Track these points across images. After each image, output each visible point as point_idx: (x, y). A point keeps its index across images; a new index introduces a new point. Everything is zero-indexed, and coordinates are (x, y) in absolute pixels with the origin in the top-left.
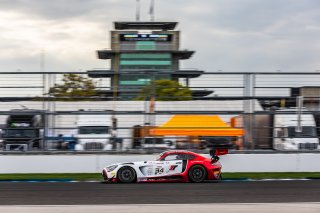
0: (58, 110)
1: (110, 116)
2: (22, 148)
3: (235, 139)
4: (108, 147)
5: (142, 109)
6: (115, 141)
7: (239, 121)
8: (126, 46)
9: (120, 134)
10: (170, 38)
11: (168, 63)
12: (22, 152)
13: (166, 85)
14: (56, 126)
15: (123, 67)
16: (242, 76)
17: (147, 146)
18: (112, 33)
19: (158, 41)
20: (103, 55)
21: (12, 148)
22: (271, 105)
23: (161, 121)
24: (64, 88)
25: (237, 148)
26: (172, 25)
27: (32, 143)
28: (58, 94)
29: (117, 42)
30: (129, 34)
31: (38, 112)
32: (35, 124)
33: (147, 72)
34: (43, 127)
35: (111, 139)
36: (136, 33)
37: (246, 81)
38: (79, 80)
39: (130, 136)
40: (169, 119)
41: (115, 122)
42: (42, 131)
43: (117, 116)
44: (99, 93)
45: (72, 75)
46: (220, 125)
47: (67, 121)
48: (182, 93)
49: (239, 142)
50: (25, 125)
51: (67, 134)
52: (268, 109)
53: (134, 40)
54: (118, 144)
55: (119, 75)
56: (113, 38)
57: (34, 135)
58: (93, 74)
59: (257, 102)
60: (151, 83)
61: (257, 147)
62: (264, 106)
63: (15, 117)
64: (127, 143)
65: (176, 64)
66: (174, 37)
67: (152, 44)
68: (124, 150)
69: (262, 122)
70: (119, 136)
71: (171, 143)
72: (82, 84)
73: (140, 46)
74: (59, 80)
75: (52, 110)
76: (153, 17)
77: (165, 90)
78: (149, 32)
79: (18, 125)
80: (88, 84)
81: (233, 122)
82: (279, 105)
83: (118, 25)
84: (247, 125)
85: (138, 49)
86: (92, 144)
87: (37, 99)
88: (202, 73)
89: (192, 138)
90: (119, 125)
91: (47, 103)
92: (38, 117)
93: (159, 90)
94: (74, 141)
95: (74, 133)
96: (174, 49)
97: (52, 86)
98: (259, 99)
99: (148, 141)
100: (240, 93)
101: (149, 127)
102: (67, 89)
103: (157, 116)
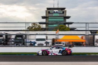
0: (30, 34)
1: (45, 36)
2: (19, 45)
3: (83, 43)
4: (45, 45)
5: (55, 34)
6: (47, 43)
7: (84, 37)
8: (50, 15)
9: (48, 41)
10: (63, 13)
11: (63, 20)
12: (19, 46)
13: (62, 26)
14: (30, 38)
15: (49, 21)
16: (85, 24)
17: (56, 44)
18: (46, 11)
19: (60, 13)
20: (43, 18)
21: (17, 45)
22: (94, 32)
23: (61, 37)
24: (32, 27)
25: (83, 45)
26: (64, 9)
27: (22, 43)
28: (30, 29)
29: (47, 14)
30: (51, 11)
31: (24, 34)
32: (23, 38)
33: (57, 23)
34: (26, 39)
35: (46, 42)
36: (53, 11)
37: (86, 25)
38: (36, 25)
39: (51, 42)
40: (63, 37)
41: (47, 37)
42: (25, 40)
43: (47, 36)
44: (42, 29)
45: (34, 23)
46: (78, 38)
47: (33, 37)
48: (67, 29)
49: (84, 43)
50: (20, 38)
51: (33, 41)
52: (93, 34)
53: (53, 13)
54: (48, 44)
55: (48, 23)
56: (46, 13)
57: (23, 41)
58: (40, 23)
59: (89, 32)
60: (58, 26)
61: (89, 45)
62: (91, 33)
63: (17, 36)
64: (50, 44)
65: (65, 20)
66: (65, 13)
67: (58, 14)
68: (50, 46)
69: (91, 38)
70: (48, 42)
71: (63, 44)
72: (37, 26)
73: (54, 15)
74: (30, 25)
75: (28, 34)
76: (58, 6)
77: (62, 28)
78: (57, 11)
79: (18, 38)
80: (39, 26)
81: (82, 38)
82: (96, 33)
83: (48, 9)
84: (86, 39)
86: (40, 44)
87: (24, 30)
88: (73, 23)
89: (70, 42)
91: (27, 32)
92: (24, 36)
93: (60, 28)
94: (35, 43)
95: (35, 41)
96: (65, 16)
97: (28, 27)
98: (90, 31)
99: (57, 43)
100: (84, 29)
101: (57, 39)
102: (33, 27)
103: (59, 36)
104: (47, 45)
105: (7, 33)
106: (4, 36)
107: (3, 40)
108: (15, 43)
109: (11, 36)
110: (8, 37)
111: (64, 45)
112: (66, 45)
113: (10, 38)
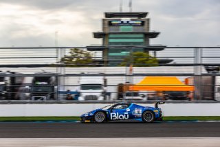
0: (67, 73)
1: (102, 77)
2: (43, 99)
3: (188, 93)
4: (101, 99)
5: (124, 73)
6: (106, 94)
7: (191, 81)
8: (113, 29)
9: (108, 89)
10: (143, 24)
11: (141, 40)
12: (43, 102)
13: (140, 55)
14: (66, 84)
15: (111, 43)
16: (193, 49)
17: (127, 98)
18: (104, 20)
19: (135, 25)
20: (97, 35)
21: (36, 99)
22: (214, 69)
23: (137, 81)
24: (71, 58)
25: (190, 99)
26: (145, 14)
27: (49, 96)
28: (66, 62)
29: (106, 26)
30: (115, 21)
31: (54, 75)
32: (51, 83)
33: (127, 47)
34: (57, 85)
35: (103, 93)
36: (119, 20)
37: (196, 53)
38: (81, 53)
39: (116, 91)
40: (143, 80)
41: (105, 81)
42: (56, 87)
43: (107, 77)
44: (95, 61)
45: (76, 49)
46: (178, 83)
47: (73, 80)
48: (150, 61)
49: (191, 95)
50: (45, 83)
51: (73, 89)
52: (211, 73)
53: (118, 25)
54: (107, 96)
55: (108, 49)
56: (104, 24)
57: (50, 90)
58: (90, 48)
59: (203, 68)
60: (130, 54)
61: (203, 99)
62: (208, 70)
63: (38, 78)
64: (114, 96)
65: (147, 41)
66: (146, 24)
67: (131, 27)
68: (112, 100)
69: (207, 82)
70: (108, 91)
71: (144, 96)
72: (83, 56)
73: (122, 29)
74: (68, 53)
75: (62, 73)
76: (131, 9)
77: (139, 59)
78: (128, 19)
80: (87, 55)
81: (186, 82)
82: (218, 70)
83: (108, 15)
84: (196, 84)
85: (121, 31)
86: (90, 96)
87: (52, 66)
88: (165, 47)
89: (158, 92)
90: (108, 83)
91: (59, 68)
92: (53, 78)
93: (135, 59)
94: (78, 94)
95: (77, 89)
96: (146, 31)
97: (63, 57)
98: (205, 65)
99: (128, 95)
100: (192, 61)
101: (128, 85)
102: (73, 59)
103: (134, 77)
104: (105, 99)
105: (13, 73)
106: (7, 78)
107: (5, 87)
108: (33, 93)
109: (23, 79)
110: (18, 81)
111: (145, 99)
112: (149, 99)
113: (20, 84)
